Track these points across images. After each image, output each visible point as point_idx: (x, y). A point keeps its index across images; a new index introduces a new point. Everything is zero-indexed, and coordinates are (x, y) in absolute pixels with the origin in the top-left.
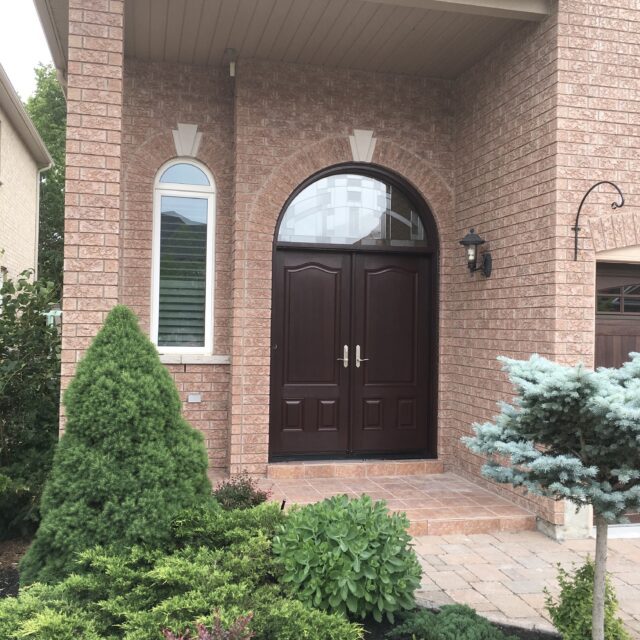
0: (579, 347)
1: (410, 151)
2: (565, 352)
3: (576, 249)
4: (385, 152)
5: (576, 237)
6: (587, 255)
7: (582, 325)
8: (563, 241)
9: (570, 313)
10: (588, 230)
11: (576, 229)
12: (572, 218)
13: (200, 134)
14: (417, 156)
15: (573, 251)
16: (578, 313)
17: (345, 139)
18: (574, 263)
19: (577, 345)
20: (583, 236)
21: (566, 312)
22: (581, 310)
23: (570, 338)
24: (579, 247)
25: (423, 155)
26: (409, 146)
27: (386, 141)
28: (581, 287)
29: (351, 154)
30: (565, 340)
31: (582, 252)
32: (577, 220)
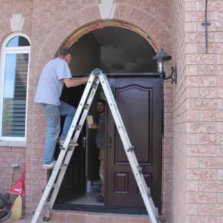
0: (212, 138)
1: (139, 8)
2: (197, 143)
3: (207, 42)
4: (122, 11)
5: (206, 32)
6: (219, 47)
7: (216, 115)
8: (193, 37)
9: (202, 104)
10: (218, 24)
11: (206, 24)
12: (201, 15)
13: (24, 19)
14: (144, 11)
15: (204, 45)
16: (211, 104)
17: (96, 7)
18: (205, 56)
19: (210, 136)
20: (214, 30)
21: (199, 103)
22: (215, 101)
23: (203, 129)
24: (209, 40)
25: (148, 10)
26: (138, 6)
27: (122, 4)
28: (214, 79)
29: (100, 15)
30: (198, 131)
31: (213, 45)
32: (206, 16)
